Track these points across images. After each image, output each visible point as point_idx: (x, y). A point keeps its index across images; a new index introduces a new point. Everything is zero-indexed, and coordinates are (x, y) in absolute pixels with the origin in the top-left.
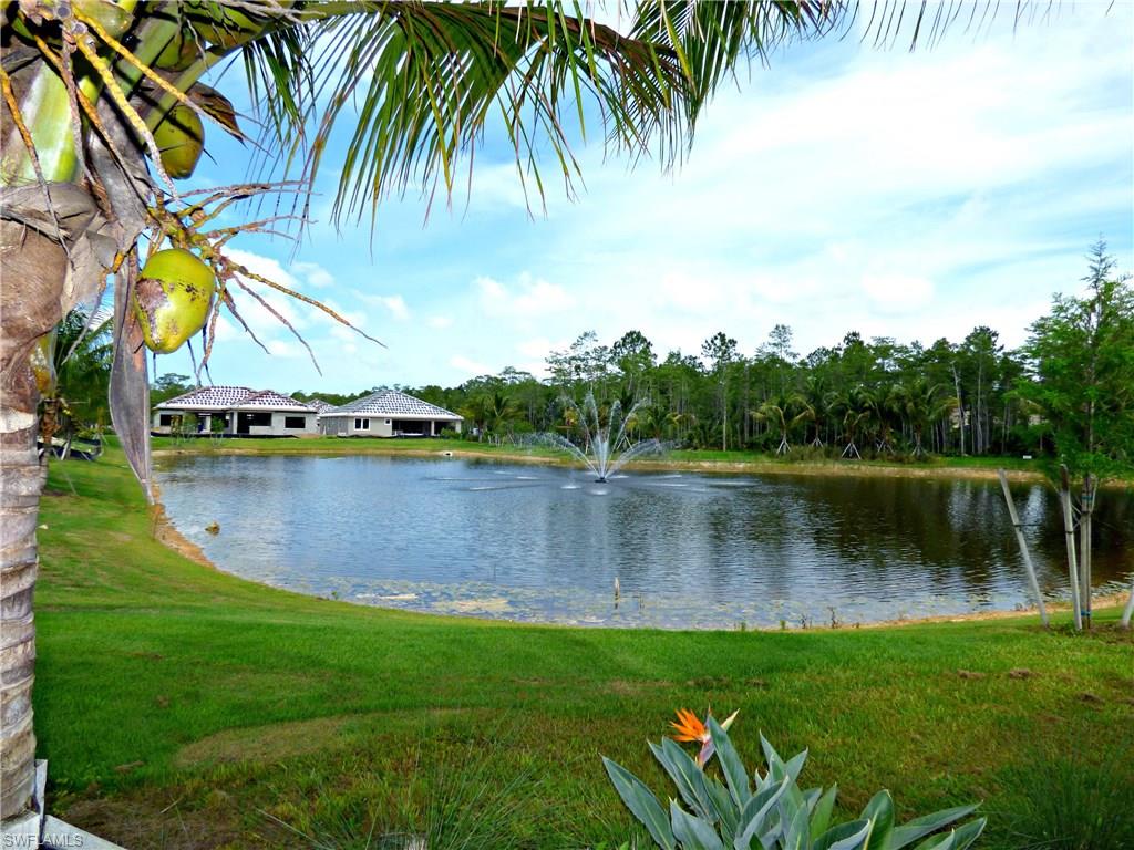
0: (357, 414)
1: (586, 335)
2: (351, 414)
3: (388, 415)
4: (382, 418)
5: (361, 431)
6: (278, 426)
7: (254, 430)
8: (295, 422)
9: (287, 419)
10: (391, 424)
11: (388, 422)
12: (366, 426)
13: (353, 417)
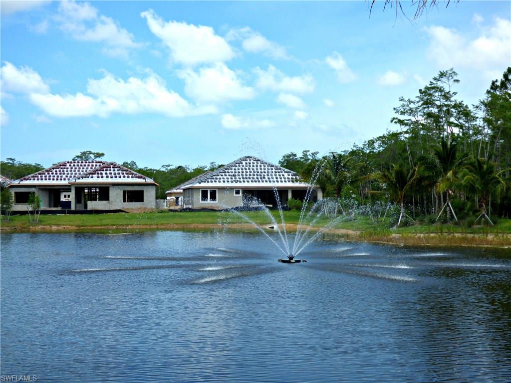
0: (203, 185)
1: (442, 75)
2: (197, 185)
3: (238, 185)
4: (231, 188)
5: (209, 202)
6: (116, 200)
7: (92, 205)
8: (135, 195)
9: (124, 192)
10: (241, 194)
11: (238, 192)
12: (213, 197)
13: (198, 188)
